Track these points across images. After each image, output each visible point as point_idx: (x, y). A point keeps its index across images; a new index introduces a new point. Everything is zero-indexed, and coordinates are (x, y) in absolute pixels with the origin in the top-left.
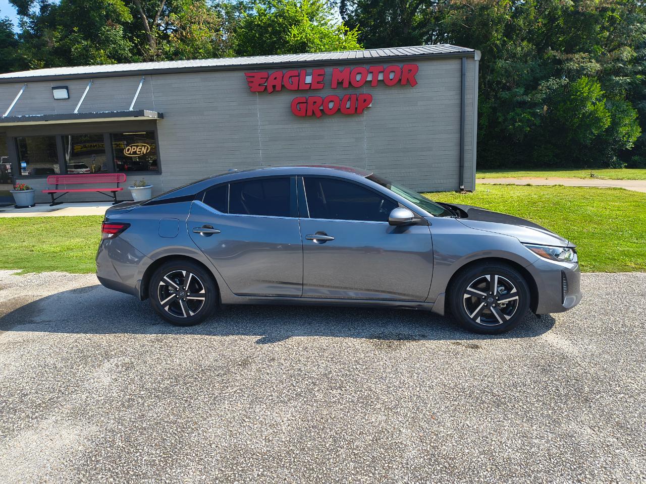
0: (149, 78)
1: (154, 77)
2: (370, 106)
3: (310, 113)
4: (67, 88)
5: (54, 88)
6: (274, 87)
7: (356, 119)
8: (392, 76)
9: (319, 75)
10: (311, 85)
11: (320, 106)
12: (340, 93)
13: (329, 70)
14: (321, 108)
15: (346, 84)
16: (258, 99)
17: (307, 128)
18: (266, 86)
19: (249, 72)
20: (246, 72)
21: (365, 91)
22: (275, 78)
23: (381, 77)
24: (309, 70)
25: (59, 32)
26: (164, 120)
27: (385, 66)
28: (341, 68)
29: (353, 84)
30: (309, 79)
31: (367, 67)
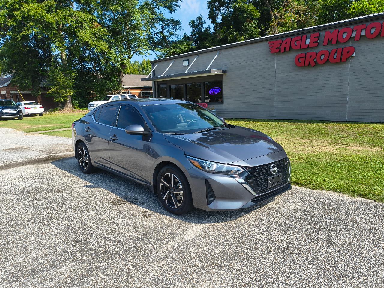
0: (222, 51)
1: (224, 50)
2: (354, 55)
3: (307, 64)
4: (188, 60)
5: (184, 61)
6: (285, 48)
7: (343, 66)
8: (373, 31)
9: (315, 37)
10: (309, 45)
11: (315, 59)
12: (330, 48)
13: (323, 33)
14: (315, 60)
15: (334, 41)
16: (276, 57)
17: (306, 74)
18: (280, 49)
19: (271, 41)
20: (269, 41)
21: (351, 44)
22: (286, 43)
23: (363, 33)
24: (309, 35)
25: (224, 30)
26: (227, 74)
27: (367, 24)
28: (332, 31)
29: (340, 41)
30: (308, 41)
31: (352, 27)
